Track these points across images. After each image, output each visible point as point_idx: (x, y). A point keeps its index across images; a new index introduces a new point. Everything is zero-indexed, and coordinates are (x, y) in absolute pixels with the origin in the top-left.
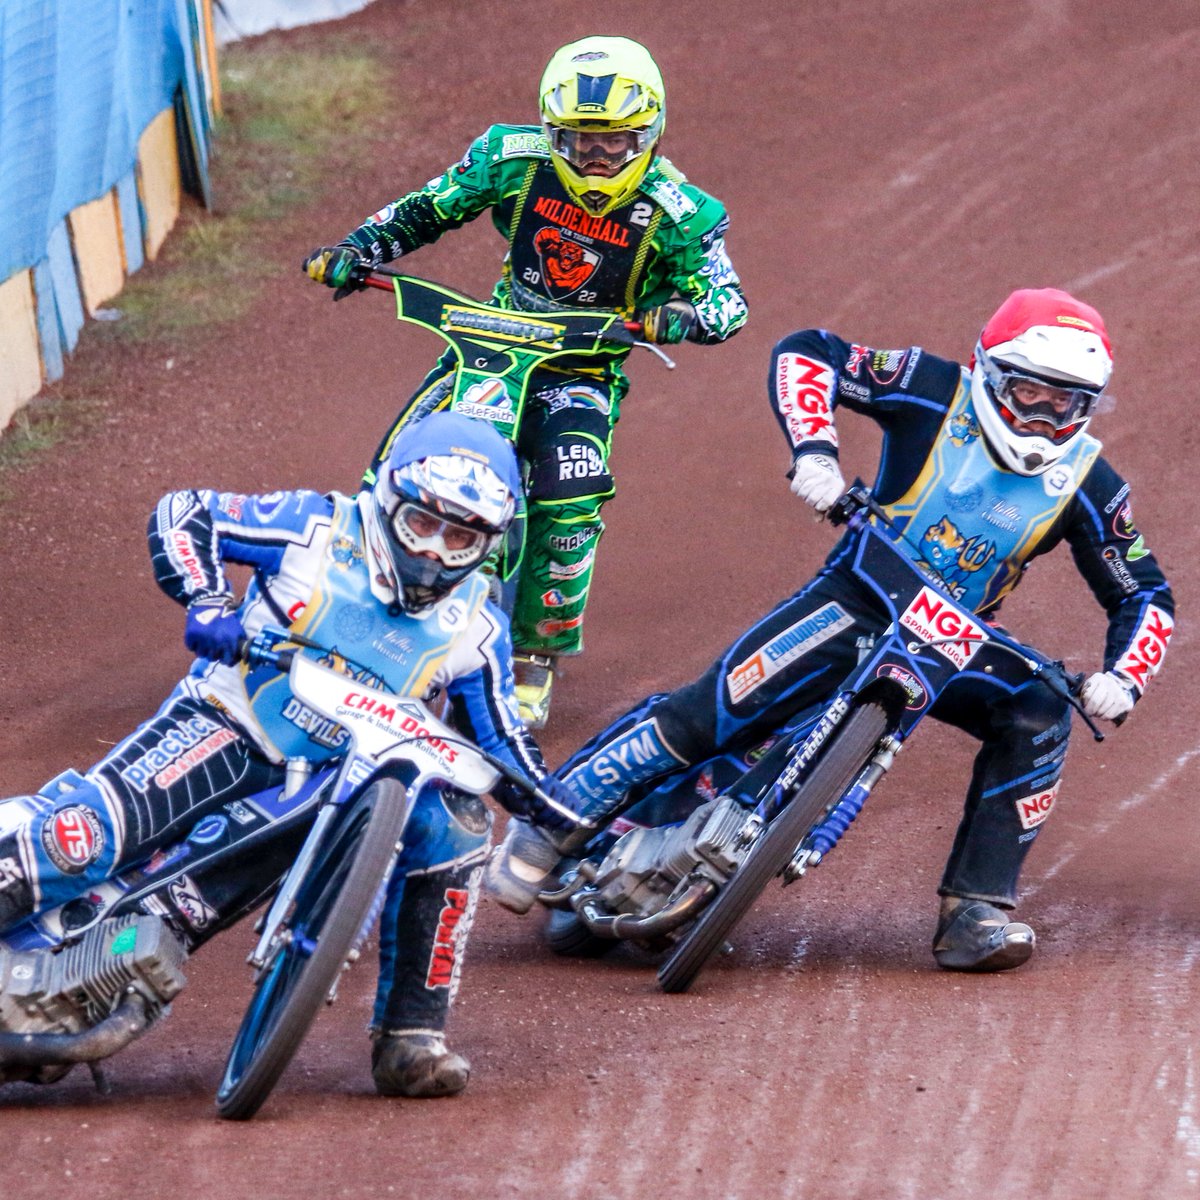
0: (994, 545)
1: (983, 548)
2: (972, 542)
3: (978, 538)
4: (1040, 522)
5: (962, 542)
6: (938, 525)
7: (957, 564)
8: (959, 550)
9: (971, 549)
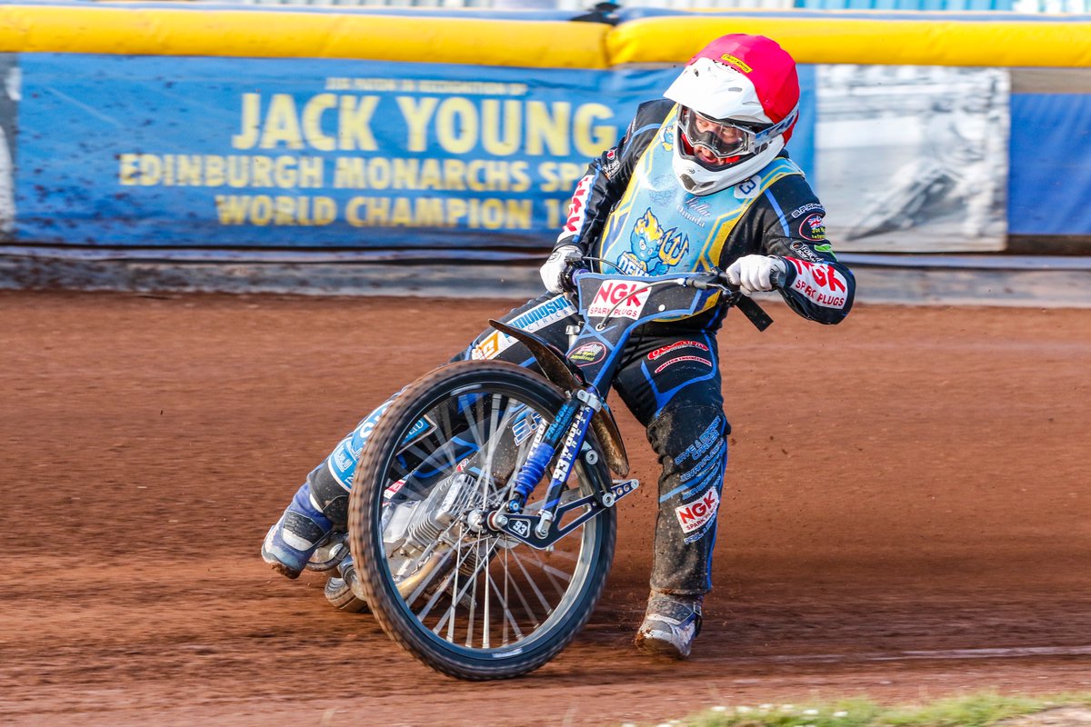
0: (686, 238)
1: (678, 240)
2: (668, 234)
3: (674, 230)
4: (727, 219)
5: (661, 234)
6: (644, 217)
7: (658, 256)
8: (659, 242)
9: (668, 241)
